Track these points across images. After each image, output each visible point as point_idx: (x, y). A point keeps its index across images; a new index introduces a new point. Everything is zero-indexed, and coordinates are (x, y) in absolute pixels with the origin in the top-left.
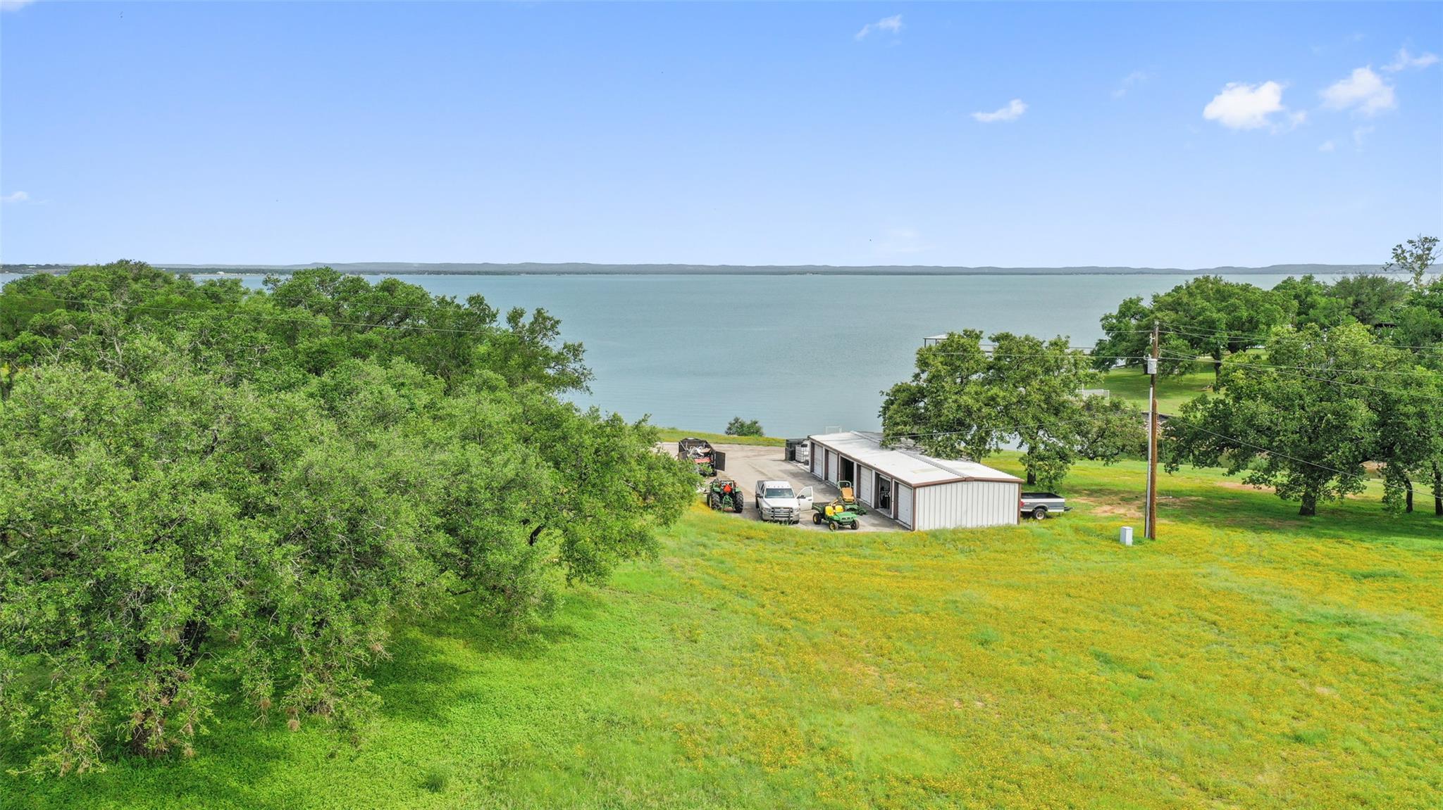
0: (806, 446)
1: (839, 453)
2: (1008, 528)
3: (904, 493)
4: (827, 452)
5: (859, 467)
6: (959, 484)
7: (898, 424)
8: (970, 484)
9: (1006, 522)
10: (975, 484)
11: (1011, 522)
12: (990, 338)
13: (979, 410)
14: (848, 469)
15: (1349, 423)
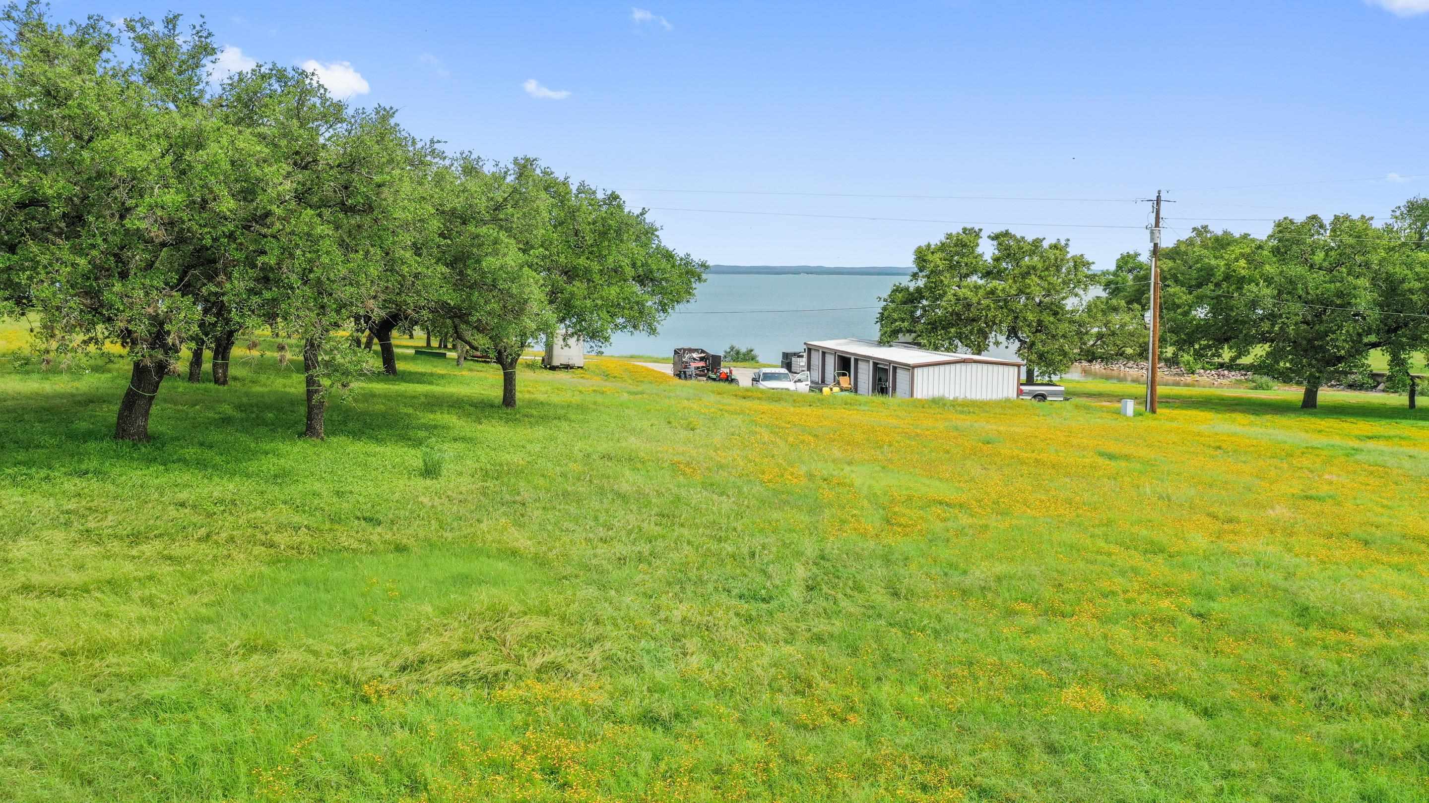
0: (802, 356)
1: (835, 352)
2: (1008, 400)
3: (902, 375)
4: (824, 353)
5: (856, 360)
6: (958, 365)
7: (896, 321)
8: (969, 366)
9: (1005, 395)
10: (974, 365)
11: (1010, 396)
12: (989, 237)
13: (979, 303)
14: (845, 363)
15: (1353, 301)
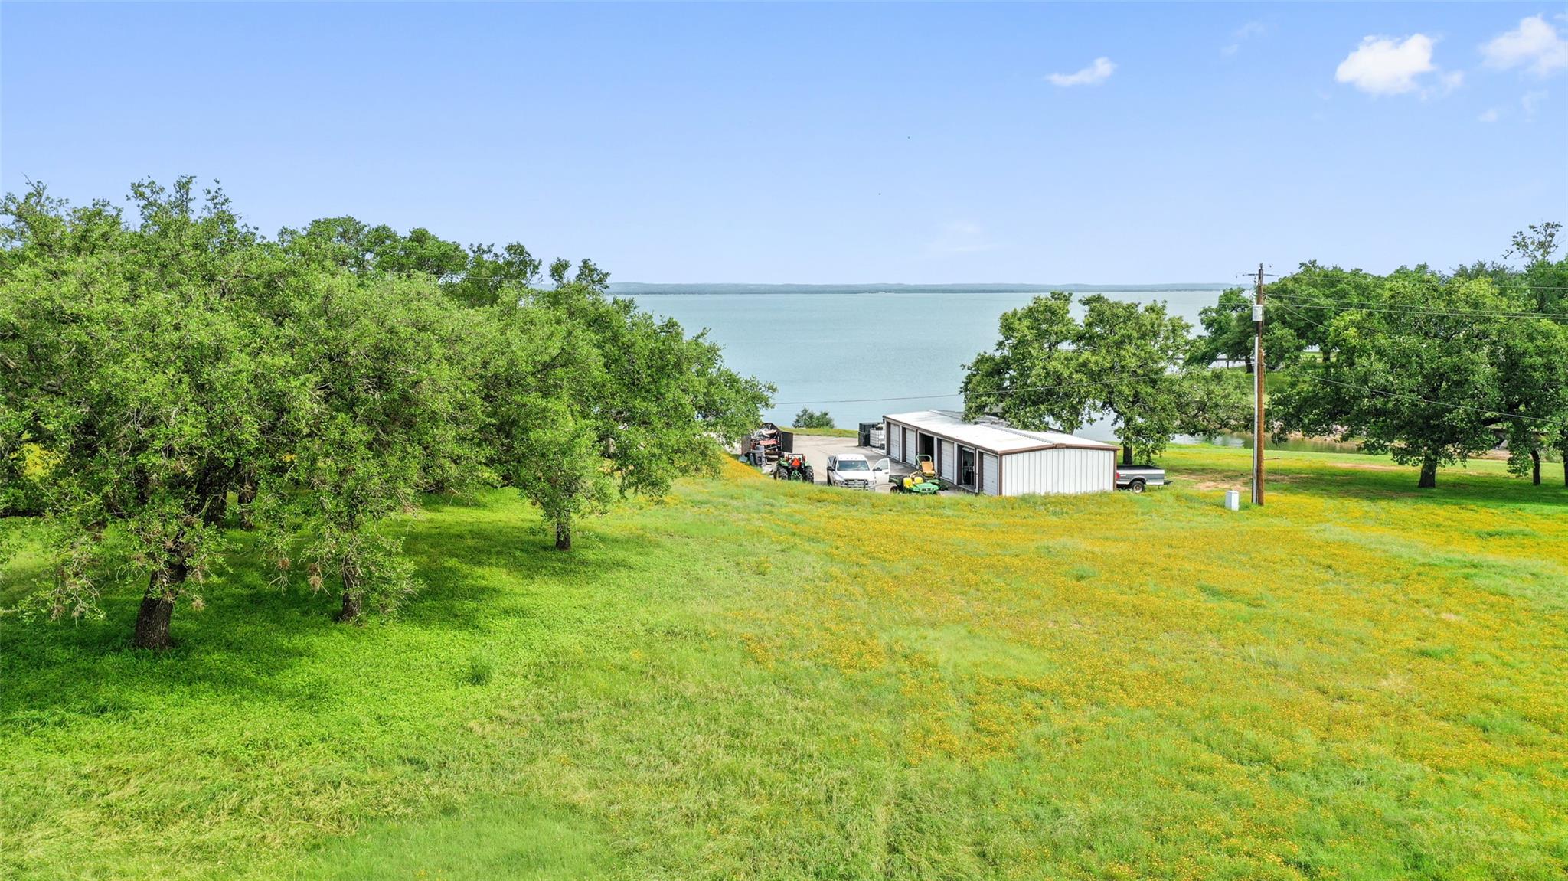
0: (881, 429)
1: (917, 429)
2: (1104, 493)
3: (989, 463)
4: (904, 429)
5: (939, 441)
6: (1050, 452)
7: (981, 396)
8: (1061, 452)
9: (1101, 488)
10: (1067, 451)
11: (1107, 488)
12: (1080, 301)
13: (1070, 377)
14: (928, 444)
15: (1471, 377)
